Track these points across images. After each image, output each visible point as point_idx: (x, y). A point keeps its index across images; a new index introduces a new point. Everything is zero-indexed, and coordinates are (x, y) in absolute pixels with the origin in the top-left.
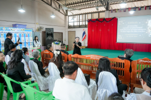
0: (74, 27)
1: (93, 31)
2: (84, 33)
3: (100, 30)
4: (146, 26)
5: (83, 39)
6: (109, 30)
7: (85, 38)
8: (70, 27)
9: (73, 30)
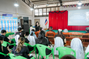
0: (39, 16)
1: (52, 18)
2: (46, 20)
3: (57, 18)
4: (85, 16)
5: (46, 24)
6: (63, 18)
7: (47, 23)
8: (35, 16)
9: (38, 18)
